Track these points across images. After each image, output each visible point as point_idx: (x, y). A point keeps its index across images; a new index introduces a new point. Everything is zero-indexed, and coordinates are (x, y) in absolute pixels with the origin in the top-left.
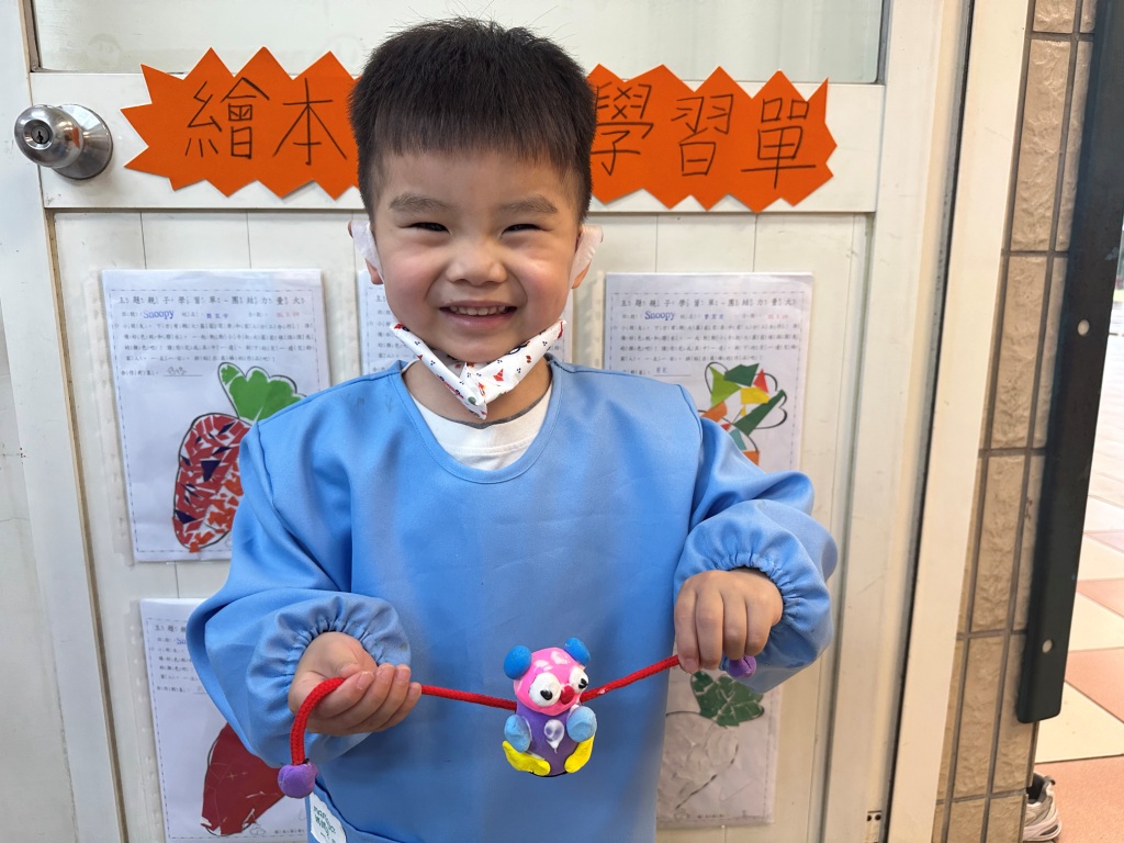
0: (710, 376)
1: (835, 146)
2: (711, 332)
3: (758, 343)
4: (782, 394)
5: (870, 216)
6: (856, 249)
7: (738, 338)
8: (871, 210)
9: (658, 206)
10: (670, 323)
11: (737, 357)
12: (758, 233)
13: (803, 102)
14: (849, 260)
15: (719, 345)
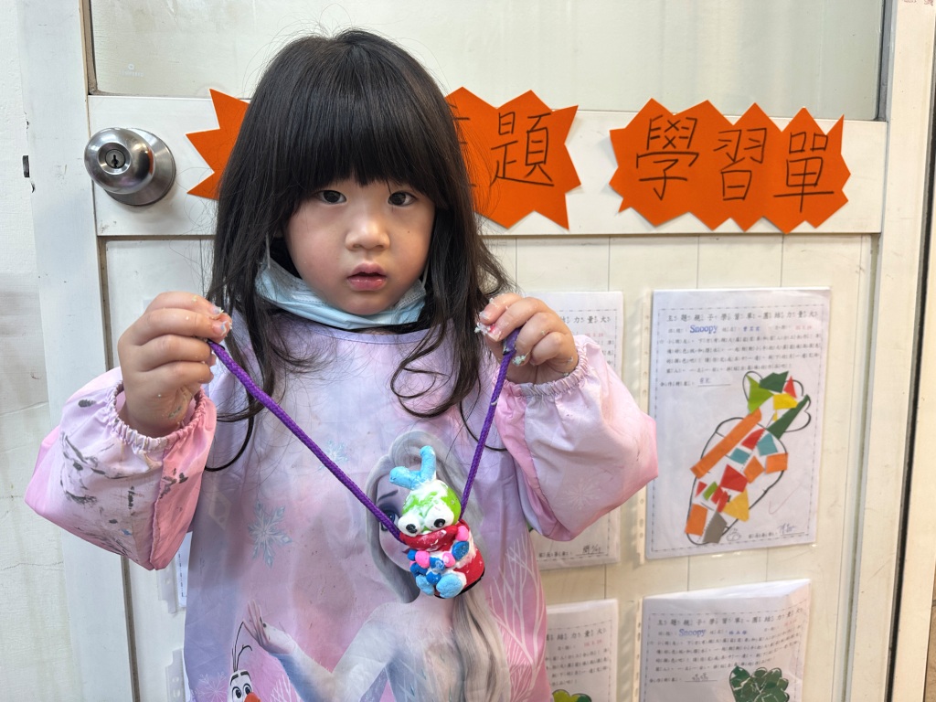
0: (748, 384)
1: (849, 174)
2: (748, 344)
3: (788, 352)
4: (807, 398)
5: (876, 237)
6: (863, 266)
7: (771, 348)
8: (878, 231)
9: (702, 228)
10: (712, 336)
11: (770, 366)
12: (785, 253)
13: (823, 135)
14: (858, 276)
15: (755, 356)
